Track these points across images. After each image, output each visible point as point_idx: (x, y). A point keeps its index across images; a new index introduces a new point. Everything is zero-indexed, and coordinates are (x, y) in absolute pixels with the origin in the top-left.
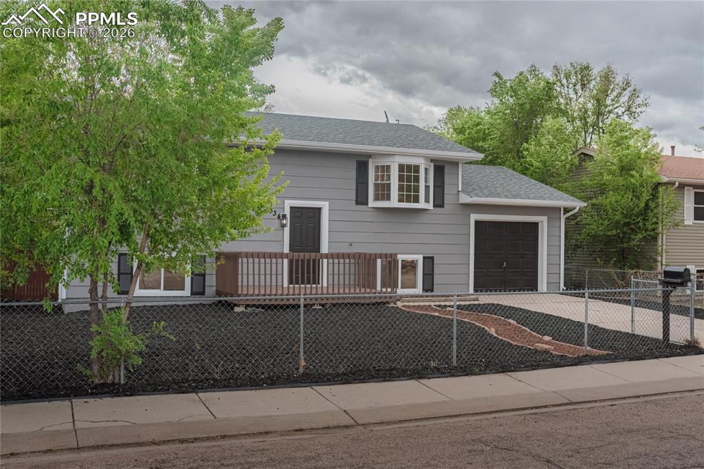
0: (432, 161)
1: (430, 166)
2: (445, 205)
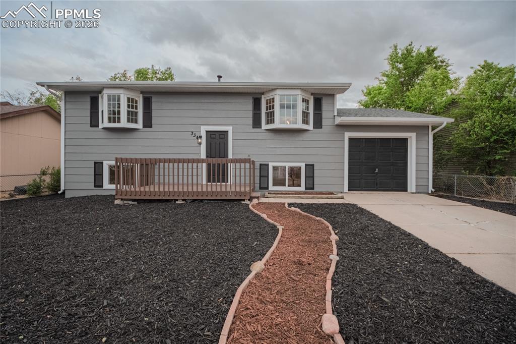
1: (310, 98)
2: (323, 127)
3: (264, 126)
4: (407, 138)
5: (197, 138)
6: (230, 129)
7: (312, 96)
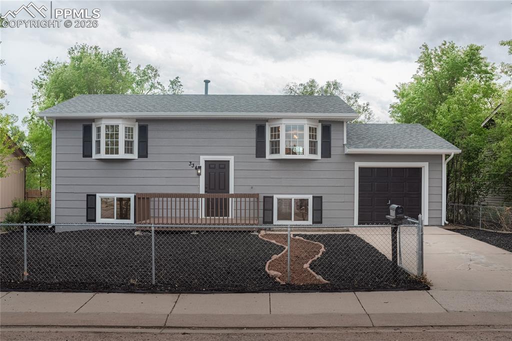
0: (320, 121)
1: (318, 126)
2: (332, 156)
3: (269, 156)
4: (421, 168)
5: (196, 168)
6: (231, 159)
7: (320, 124)
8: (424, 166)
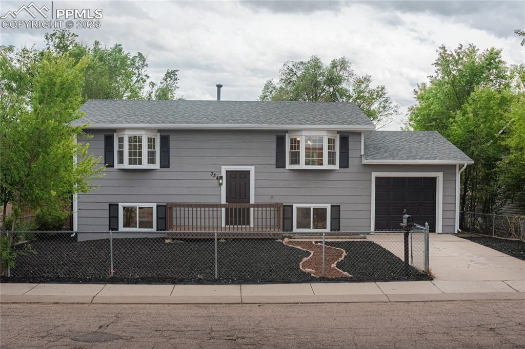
0: (338, 133)
1: (336, 137)
2: (349, 166)
3: (288, 166)
4: (436, 178)
5: (217, 178)
6: (252, 169)
7: (339, 135)
8: (439, 177)
